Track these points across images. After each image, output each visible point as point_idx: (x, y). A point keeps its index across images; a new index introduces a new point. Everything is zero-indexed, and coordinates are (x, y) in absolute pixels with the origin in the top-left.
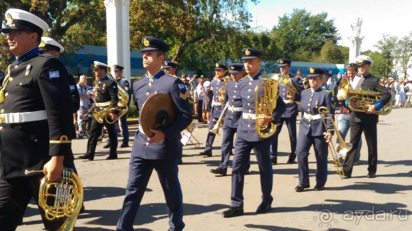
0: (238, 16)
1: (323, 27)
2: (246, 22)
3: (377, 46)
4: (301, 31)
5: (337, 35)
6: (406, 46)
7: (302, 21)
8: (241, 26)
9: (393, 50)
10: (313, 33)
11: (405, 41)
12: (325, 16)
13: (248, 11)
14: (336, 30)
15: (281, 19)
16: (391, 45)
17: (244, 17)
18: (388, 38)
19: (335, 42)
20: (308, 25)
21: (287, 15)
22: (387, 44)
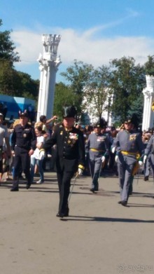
3: (65, 75)
5: (14, 53)
6: (103, 78)
9: (85, 83)
11: (101, 72)
14: (12, 46)
16: (84, 76)
18: (80, 65)
19: (11, 63)
22: (78, 74)
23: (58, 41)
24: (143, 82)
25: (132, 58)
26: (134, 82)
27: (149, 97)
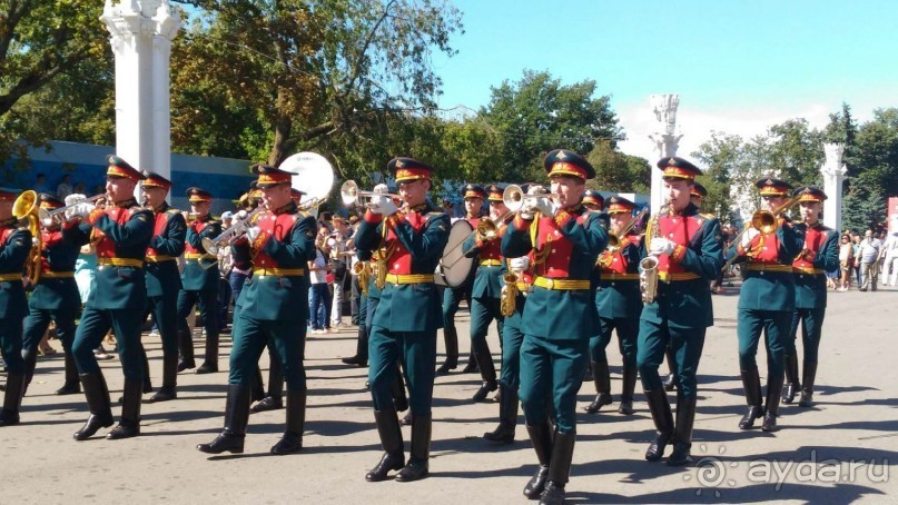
0: (410, 83)
1: (587, 112)
2: (428, 96)
3: (699, 155)
4: (540, 118)
5: (617, 129)
6: (759, 155)
7: (542, 97)
8: (419, 105)
9: (732, 164)
10: (565, 125)
11: (756, 145)
12: (591, 87)
13: (433, 70)
14: (614, 118)
15: (496, 91)
16: (728, 154)
17: (424, 85)
18: (720, 138)
19: (613, 145)
20: (556, 106)
21: (510, 84)
22: (719, 151)
23: (677, 104)
24: (821, 156)
25: (804, 121)
26: (809, 157)
27: (832, 179)
